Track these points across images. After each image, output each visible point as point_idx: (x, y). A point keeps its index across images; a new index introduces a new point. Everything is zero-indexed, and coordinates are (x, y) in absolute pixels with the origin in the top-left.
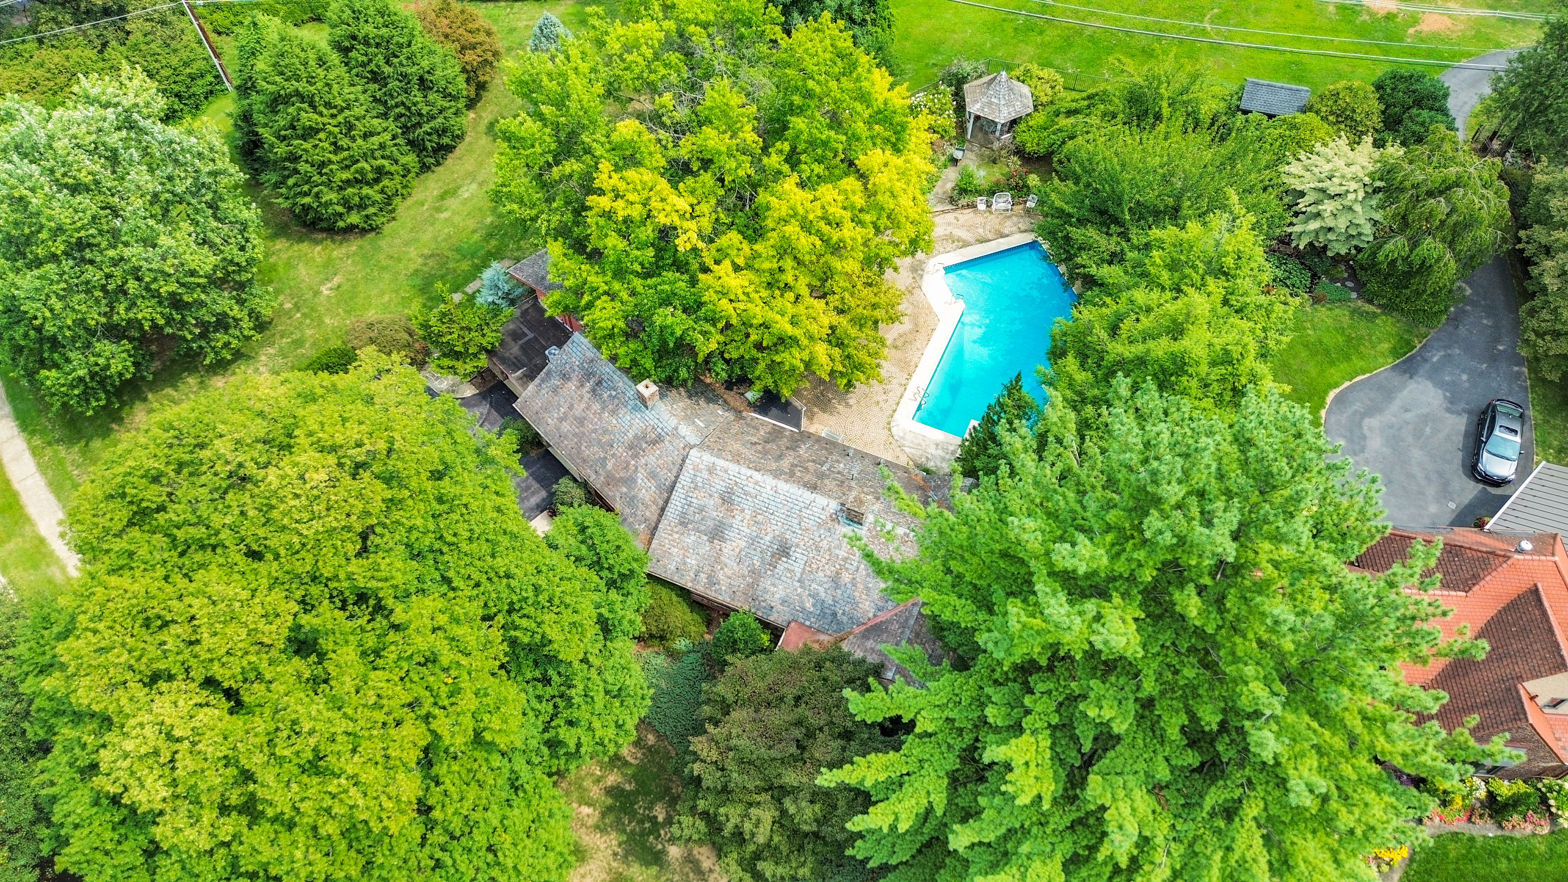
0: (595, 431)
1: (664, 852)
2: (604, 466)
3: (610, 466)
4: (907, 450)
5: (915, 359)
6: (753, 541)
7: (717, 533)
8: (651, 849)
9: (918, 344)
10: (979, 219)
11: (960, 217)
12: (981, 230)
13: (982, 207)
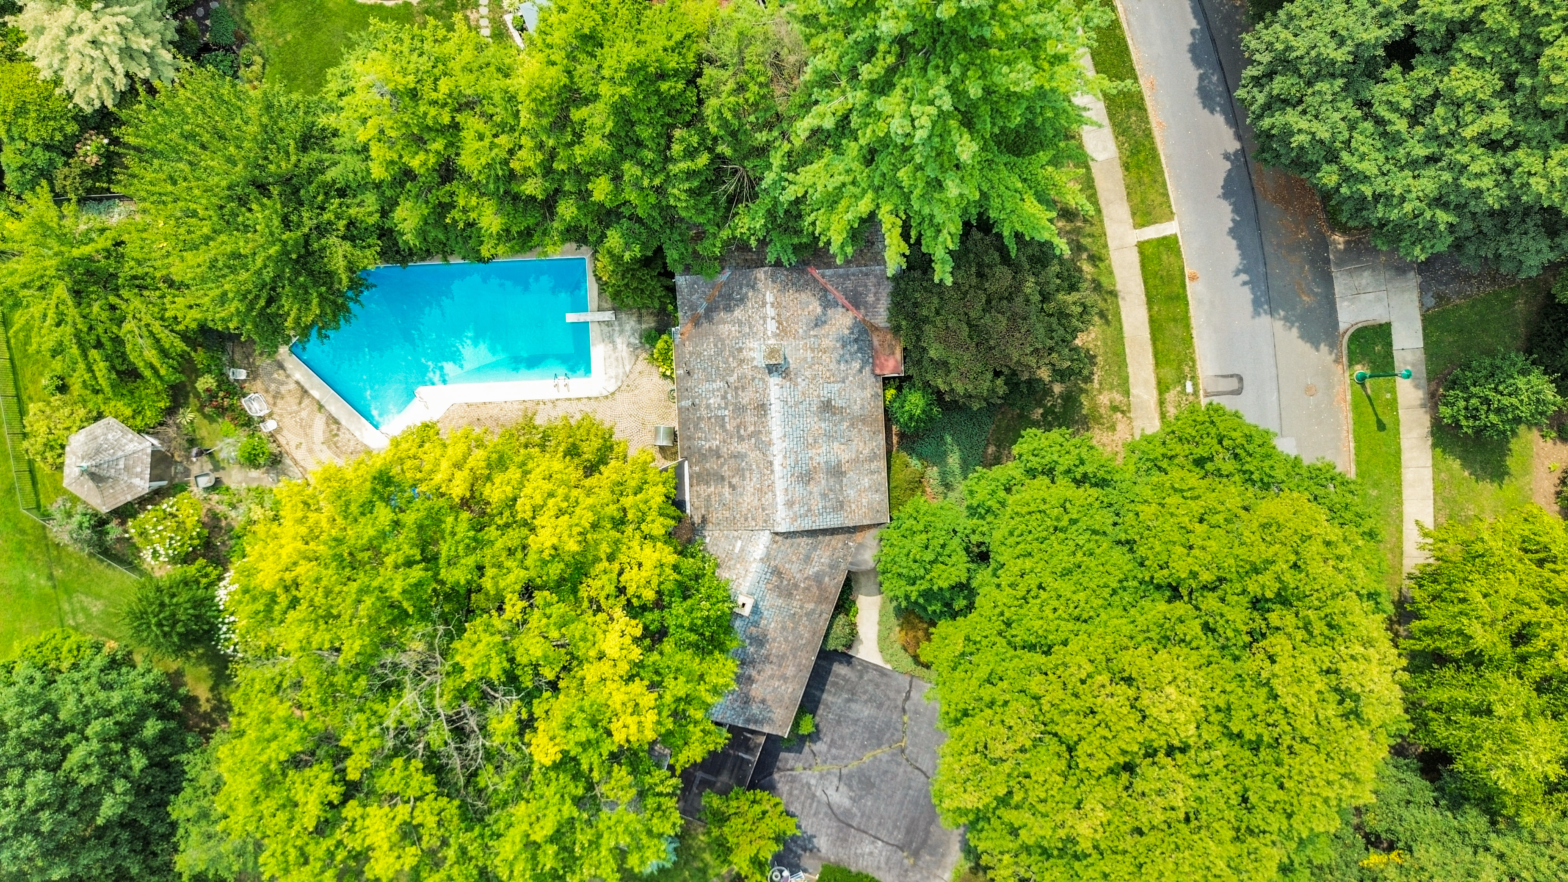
0: (786, 640)
1: (1061, 396)
2: (814, 610)
3: (810, 606)
4: (628, 368)
5: (516, 406)
6: (830, 437)
7: (837, 472)
8: (1064, 406)
9: (495, 412)
10: (288, 421)
11: (293, 444)
12: (304, 414)
13: (270, 425)
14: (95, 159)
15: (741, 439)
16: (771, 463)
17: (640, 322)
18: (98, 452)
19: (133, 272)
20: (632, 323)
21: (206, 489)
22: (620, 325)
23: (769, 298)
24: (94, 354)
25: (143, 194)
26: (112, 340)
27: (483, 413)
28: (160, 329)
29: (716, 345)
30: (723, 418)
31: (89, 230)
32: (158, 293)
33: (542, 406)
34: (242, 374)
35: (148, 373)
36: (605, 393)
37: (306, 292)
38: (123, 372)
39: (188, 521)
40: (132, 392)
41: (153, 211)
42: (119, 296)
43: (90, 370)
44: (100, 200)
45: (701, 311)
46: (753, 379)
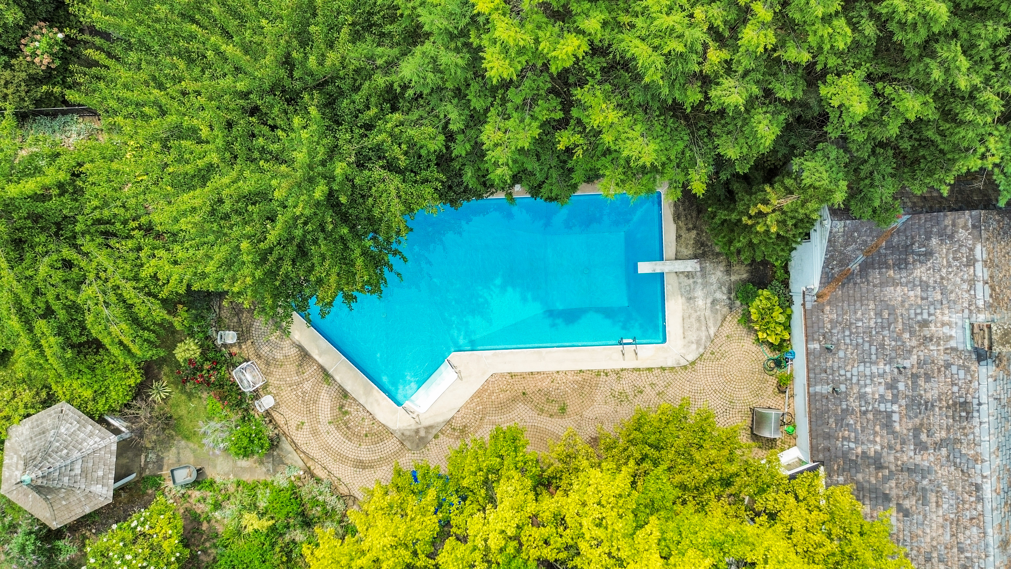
4: (712, 331)
5: (570, 377)
9: (546, 384)
11: (293, 424)
12: (307, 386)
13: (267, 402)
14: (46, 60)
15: (921, 447)
16: (978, 488)
17: (728, 272)
18: (46, 454)
19: (97, 214)
20: (719, 274)
21: (186, 486)
22: (704, 276)
23: (979, 251)
24: (41, 325)
25: (113, 104)
26: (67, 308)
27: (530, 386)
28: (133, 293)
29: (879, 314)
30: (889, 415)
31: (33, 157)
32: (130, 244)
33: (603, 377)
34: (230, 337)
35: (115, 351)
36: (683, 362)
37: (346, 247)
38: (81, 345)
39: (165, 544)
40: (92, 369)
41: (128, 129)
42: (76, 247)
43: (37, 345)
44: (54, 115)
45: (854, 266)
46: (948, 366)
